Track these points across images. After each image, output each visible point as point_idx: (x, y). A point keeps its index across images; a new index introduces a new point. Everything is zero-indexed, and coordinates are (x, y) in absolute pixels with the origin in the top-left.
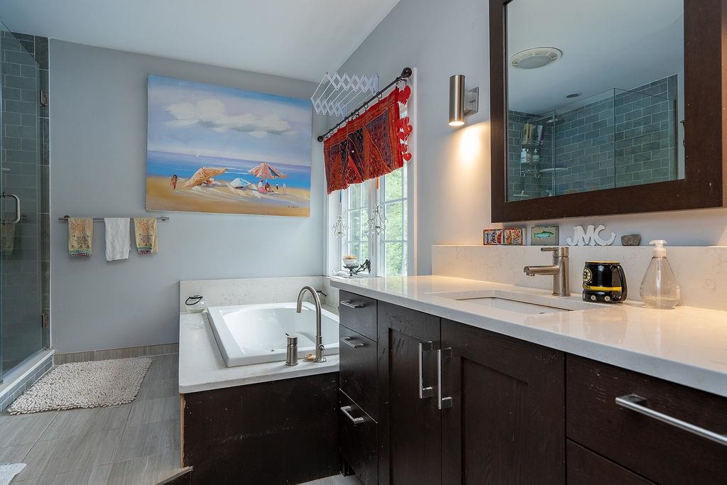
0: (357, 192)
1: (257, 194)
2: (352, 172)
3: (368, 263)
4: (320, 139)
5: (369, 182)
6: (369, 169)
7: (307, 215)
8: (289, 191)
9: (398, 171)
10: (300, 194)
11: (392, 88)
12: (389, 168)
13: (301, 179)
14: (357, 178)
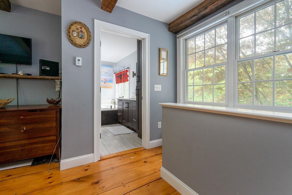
0: (121, 85)
1: (103, 84)
2: (120, 81)
3: (123, 97)
4: (115, 73)
5: (123, 83)
6: (123, 81)
7: (112, 88)
8: (109, 83)
9: (127, 82)
10: (111, 84)
11: (126, 69)
12: (126, 81)
13: (111, 81)
14: (121, 82)
